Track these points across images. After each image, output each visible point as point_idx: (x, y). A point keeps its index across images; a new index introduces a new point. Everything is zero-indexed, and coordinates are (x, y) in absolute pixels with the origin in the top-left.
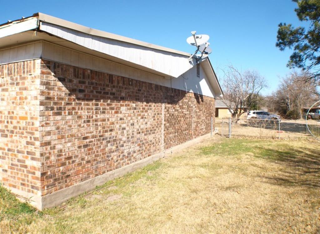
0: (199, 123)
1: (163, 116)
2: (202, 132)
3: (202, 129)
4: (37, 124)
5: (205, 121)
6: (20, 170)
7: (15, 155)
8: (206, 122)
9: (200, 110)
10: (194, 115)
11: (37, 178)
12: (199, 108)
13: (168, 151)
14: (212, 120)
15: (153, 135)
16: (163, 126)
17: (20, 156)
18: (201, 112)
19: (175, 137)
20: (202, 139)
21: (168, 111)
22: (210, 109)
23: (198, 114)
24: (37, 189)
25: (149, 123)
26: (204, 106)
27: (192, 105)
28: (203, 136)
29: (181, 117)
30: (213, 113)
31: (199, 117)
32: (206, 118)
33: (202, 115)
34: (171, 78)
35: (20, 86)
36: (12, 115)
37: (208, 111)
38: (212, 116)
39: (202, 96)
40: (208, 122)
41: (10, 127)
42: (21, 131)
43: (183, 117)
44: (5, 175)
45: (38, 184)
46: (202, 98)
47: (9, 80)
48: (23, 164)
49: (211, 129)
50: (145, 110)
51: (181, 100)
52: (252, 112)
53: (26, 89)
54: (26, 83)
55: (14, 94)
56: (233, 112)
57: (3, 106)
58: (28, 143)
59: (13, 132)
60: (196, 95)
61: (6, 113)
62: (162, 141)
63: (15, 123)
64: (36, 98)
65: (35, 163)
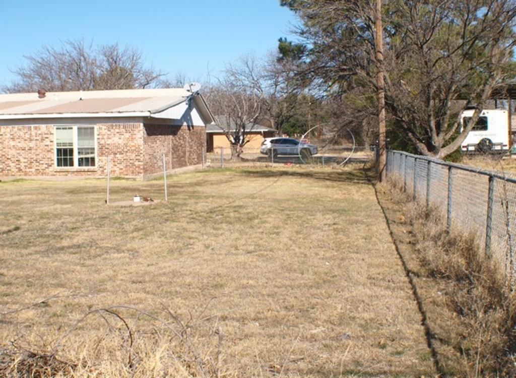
0: (192, 153)
1: (171, 145)
2: (194, 162)
3: (194, 159)
4: (142, 148)
6: (131, 167)
7: (129, 162)
8: (197, 152)
9: (192, 141)
10: (187, 144)
11: (141, 169)
12: (191, 139)
13: (174, 170)
16: (171, 152)
17: (131, 161)
19: (177, 161)
21: (173, 141)
23: (191, 144)
24: (141, 173)
25: (166, 150)
26: (195, 136)
27: (186, 136)
28: (195, 166)
29: (179, 147)
30: (204, 143)
31: (191, 147)
32: (197, 148)
33: (194, 145)
34: (177, 120)
35: (132, 133)
36: (126, 145)
37: (199, 140)
38: (203, 146)
39: (193, 126)
40: (199, 152)
41: (125, 150)
42: (132, 151)
43: (181, 146)
44: (121, 171)
45: (142, 171)
46: (193, 129)
47: (124, 130)
48: (133, 164)
49: (202, 160)
50: (164, 142)
51: (179, 133)
52: (269, 140)
53: (135, 134)
54: (135, 132)
55: (128, 137)
56: (233, 141)
57: (120, 141)
58: (136, 156)
59: (127, 152)
60: (188, 126)
61: (123, 144)
62: (171, 163)
63: (128, 148)
64: (141, 138)
65: (140, 163)
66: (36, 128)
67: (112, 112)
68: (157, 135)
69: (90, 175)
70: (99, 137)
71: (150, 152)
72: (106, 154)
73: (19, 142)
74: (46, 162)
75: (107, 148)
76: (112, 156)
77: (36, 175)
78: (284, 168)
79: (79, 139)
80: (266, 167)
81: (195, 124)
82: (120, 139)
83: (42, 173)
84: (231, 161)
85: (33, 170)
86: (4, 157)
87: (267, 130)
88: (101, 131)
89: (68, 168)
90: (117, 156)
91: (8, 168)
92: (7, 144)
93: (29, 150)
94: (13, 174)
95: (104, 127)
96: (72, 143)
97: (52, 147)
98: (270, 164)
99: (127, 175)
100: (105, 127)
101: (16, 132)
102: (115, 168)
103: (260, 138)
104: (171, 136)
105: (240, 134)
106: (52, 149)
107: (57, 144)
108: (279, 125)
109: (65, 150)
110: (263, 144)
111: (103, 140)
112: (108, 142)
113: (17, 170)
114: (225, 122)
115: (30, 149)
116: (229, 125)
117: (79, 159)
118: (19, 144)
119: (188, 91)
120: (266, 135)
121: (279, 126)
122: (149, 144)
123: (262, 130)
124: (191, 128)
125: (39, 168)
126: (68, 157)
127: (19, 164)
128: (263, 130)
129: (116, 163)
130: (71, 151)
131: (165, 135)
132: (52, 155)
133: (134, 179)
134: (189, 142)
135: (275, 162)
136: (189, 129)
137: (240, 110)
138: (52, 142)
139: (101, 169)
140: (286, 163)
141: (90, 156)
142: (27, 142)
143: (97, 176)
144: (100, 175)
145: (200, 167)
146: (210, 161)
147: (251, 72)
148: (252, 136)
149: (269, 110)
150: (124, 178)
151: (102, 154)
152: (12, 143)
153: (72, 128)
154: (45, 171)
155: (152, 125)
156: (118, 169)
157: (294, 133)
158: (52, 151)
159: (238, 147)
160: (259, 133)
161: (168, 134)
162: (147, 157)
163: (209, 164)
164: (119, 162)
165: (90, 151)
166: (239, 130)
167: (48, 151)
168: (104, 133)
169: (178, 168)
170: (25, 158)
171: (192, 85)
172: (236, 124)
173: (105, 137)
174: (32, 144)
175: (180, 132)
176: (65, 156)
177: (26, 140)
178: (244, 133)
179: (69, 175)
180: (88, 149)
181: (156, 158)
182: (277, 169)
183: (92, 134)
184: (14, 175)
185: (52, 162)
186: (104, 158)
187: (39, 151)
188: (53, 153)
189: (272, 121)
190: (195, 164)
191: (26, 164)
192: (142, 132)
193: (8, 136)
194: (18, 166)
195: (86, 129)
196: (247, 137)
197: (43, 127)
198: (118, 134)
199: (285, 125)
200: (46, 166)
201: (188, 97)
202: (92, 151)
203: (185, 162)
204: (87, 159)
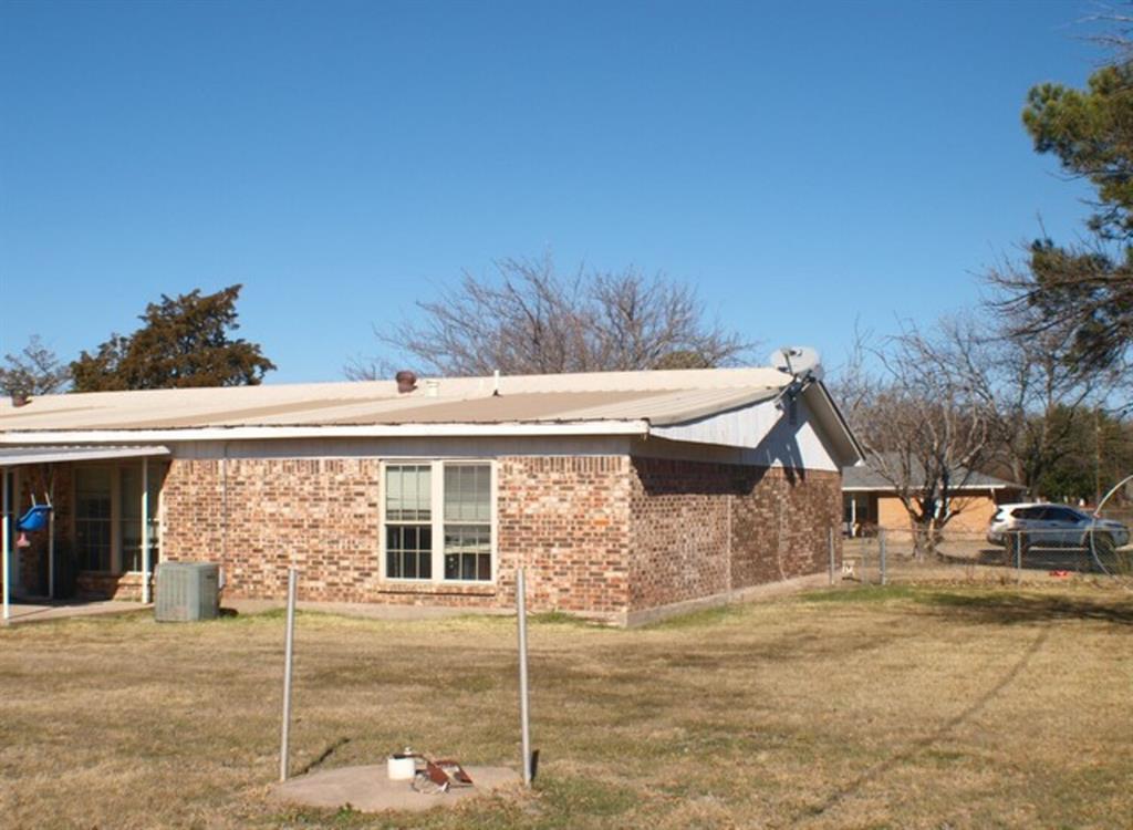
0: (798, 543)
1: (729, 522)
2: (804, 566)
3: (804, 559)
4: (625, 528)
5: (811, 538)
6: (594, 586)
7: (587, 569)
8: (814, 541)
9: (799, 509)
10: (783, 520)
11: (623, 592)
12: (796, 504)
13: (738, 594)
14: (832, 534)
15: (715, 557)
16: (729, 542)
17: (594, 569)
18: (802, 513)
19: (748, 566)
20: (805, 584)
21: (736, 512)
22: (827, 505)
23: (795, 518)
24: (622, 604)
25: (711, 534)
26: (808, 497)
27: (778, 497)
28: (807, 578)
29: (758, 526)
30: (834, 516)
31: (796, 527)
32: (814, 529)
33: (805, 521)
35: (597, 484)
36: (581, 519)
37: (820, 509)
39: (801, 471)
40: (820, 541)
41: (578, 534)
42: (597, 538)
43: (763, 524)
44: (565, 596)
45: (624, 598)
46: (802, 477)
47: (574, 476)
48: (599, 577)
49: (829, 562)
50: (706, 511)
51: (756, 489)
52: (1008, 509)
53: (606, 489)
54: (607, 482)
55: (585, 494)
56: (919, 512)
57: (564, 508)
58: (609, 552)
59: (582, 540)
60: (788, 470)
61: (570, 517)
62: (728, 571)
63: (586, 528)
64: (623, 500)
65: (620, 574)
66: (331, 466)
67: (537, 422)
68: (683, 493)
69: (475, 604)
70: (507, 494)
71: (656, 540)
72: (523, 544)
73: (287, 505)
74: (358, 564)
75: (527, 528)
76: (540, 550)
77: (330, 600)
78: (1053, 585)
79: (446, 500)
80: (1002, 582)
81: (807, 464)
82: (562, 500)
83: (345, 595)
84: (914, 561)
85: (321, 584)
86: (245, 546)
87: (1002, 486)
88: (509, 477)
89: (417, 583)
90: (554, 550)
91: (256, 577)
92: (255, 508)
93: (311, 526)
94: (269, 593)
95: (517, 466)
96: (429, 512)
97: (374, 521)
98: (1014, 573)
99: (581, 608)
100: (521, 467)
101: (278, 477)
102: (548, 588)
103: (987, 505)
104: (730, 498)
105: (936, 494)
106: (375, 527)
107: (388, 511)
108: (1030, 477)
109: (410, 531)
110: (994, 519)
111: (515, 505)
112: (528, 511)
113: (278, 583)
114: (898, 466)
115: (315, 526)
116: (907, 472)
117: (447, 557)
118: (286, 511)
119: (783, 370)
120: (1001, 497)
121: (1031, 479)
122: (653, 516)
123: (992, 487)
124: (796, 475)
125: (337, 580)
126: (418, 551)
127: (285, 567)
128: (994, 486)
129: (550, 573)
130: (426, 533)
131: (709, 492)
132: (373, 542)
133: (602, 624)
134: (789, 513)
135: (1026, 566)
136: (791, 479)
137: (935, 435)
138: (373, 505)
139: (507, 589)
140: (1054, 570)
141: (475, 549)
142: (307, 504)
143: (495, 609)
144: (505, 607)
145: (823, 580)
146: (852, 562)
147: (966, 355)
148: (966, 499)
149: (1008, 441)
150: (571, 619)
151: (509, 545)
152: (269, 507)
153: (428, 468)
154: (352, 590)
155: (662, 462)
156: (555, 590)
157: (1062, 495)
158: (374, 532)
159: (932, 526)
160: (986, 493)
161: (720, 491)
162: (643, 557)
163: (850, 571)
164: (558, 569)
165: (477, 536)
166: (935, 484)
167: (363, 533)
168: (517, 484)
169: (751, 585)
170: (300, 551)
171: (793, 353)
172: (927, 468)
173: (522, 494)
174: (320, 512)
175: (763, 486)
176: (408, 548)
177: (303, 500)
178: (945, 494)
179: (418, 603)
180: (473, 528)
181: (676, 558)
182: (1032, 590)
183: (485, 486)
184: (270, 598)
185: (373, 564)
186: (513, 556)
187: (340, 531)
188: (375, 537)
189: (1016, 466)
190: (805, 574)
191: (304, 567)
192: (625, 482)
193: (259, 485)
194: (281, 572)
195: (468, 469)
196: (953, 504)
197: (351, 463)
198: (557, 487)
199: (1044, 477)
200: (356, 574)
201: (781, 389)
202: (483, 535)
203: (777, 568)
204: (469, 557)
